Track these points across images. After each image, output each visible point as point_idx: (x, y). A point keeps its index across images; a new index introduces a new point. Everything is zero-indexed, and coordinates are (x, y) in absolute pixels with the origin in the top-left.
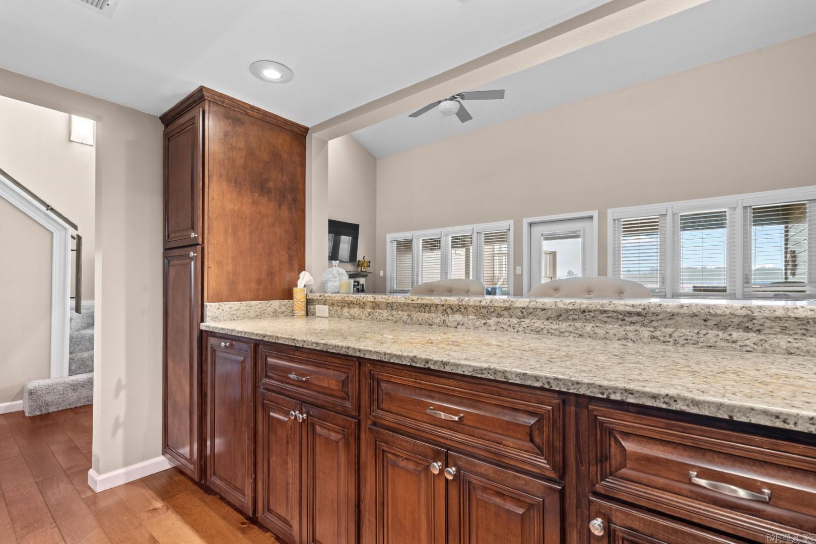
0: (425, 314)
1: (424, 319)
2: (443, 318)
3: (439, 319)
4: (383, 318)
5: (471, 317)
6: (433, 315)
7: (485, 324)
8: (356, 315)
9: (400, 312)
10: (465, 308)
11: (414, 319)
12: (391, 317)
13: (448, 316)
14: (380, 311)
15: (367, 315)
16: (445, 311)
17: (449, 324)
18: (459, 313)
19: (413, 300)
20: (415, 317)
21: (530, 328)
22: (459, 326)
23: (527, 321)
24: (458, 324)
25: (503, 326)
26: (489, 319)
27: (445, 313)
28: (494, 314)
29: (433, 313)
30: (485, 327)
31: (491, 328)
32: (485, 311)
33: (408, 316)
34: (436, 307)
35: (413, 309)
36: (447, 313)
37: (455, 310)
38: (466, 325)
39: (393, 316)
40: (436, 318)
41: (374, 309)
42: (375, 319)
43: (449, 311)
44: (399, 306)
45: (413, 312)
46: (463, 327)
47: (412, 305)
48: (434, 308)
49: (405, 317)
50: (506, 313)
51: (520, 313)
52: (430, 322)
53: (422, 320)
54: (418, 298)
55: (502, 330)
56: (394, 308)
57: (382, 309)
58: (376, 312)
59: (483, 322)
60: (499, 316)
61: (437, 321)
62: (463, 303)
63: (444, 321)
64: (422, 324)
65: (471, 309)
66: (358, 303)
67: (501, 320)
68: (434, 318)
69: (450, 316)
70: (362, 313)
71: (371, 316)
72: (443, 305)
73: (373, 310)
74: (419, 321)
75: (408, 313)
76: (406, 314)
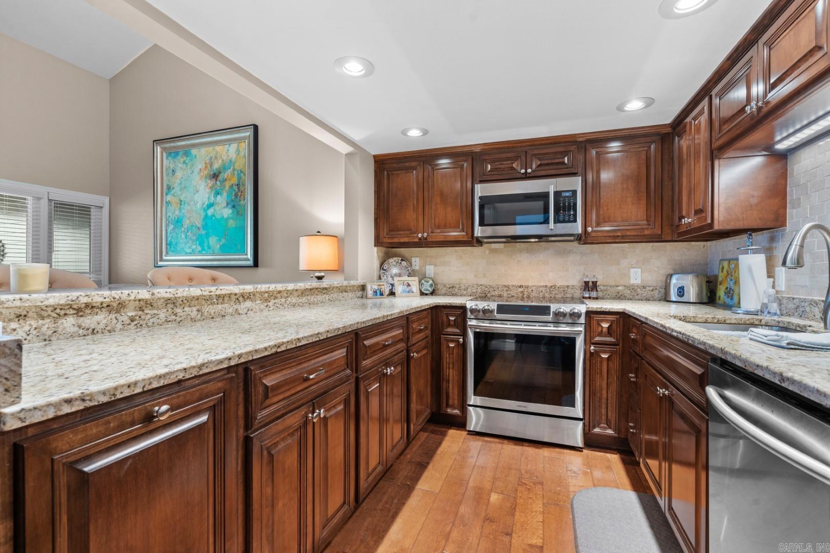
0: (218, 305)
1: (216, 311)
2: (235, 307)
3: (232, 308)
4: (159, 320)
5: (258, 302)
6: (226, 305)
7: (267, 306)
8: (102, 326)
9: (186, 309)
10: (254, 295)
11: (206, 314)
12: (173, 317)
13: (240, 304)
14: (155, 312)
15: (128, 322)
16: (238, 299)
17: (241, 312)
18: (248, 300)
19: (211, 292)
20: (206, 311)
21: (291, 304)
22: (249, 312)
23: (289, 299)
24: (248, 310)
25: (277, 305)
26: (270, 302)
27: (237, 301)
28: (272, 297)
29: (226, 303)
30: (267, 309)
31: (271, 309)
32: (266, 295)
33: (198, 311)
34: (230, 297)
35: (204, 302)
36: (240, 302)
37: (246, 297)
38: (254, 310)
39: (176, 315)
40: (228, 308)
41: (143, 311)
42: (144, 326)
43: (241, 299)
44: (186, 302)
45: (203, 305)
46: (252, 312)
47: (203, 297)
48: (228, 298)
49: (194, 314)
50: (279, 295)
51: (286, 295)
52: (223, 314)
53: (214, 312)
54: (217, 289)
55: (277, 308)
56: (178, 304)
57: (158, 309)
58: (147, 314)
59: (266, 304)
60: (276, 298)
61: (230, 311)
62: (258, 290)
63: (236, 310)
64: (215, 317)
65: (258, 295)
66: (105, 305)
67: (276, 301)
68: (227, 308)
69: (242, 304)
70: (114, 321)
71: (135, 323)
72: (236, 295)
73: (140, 313)
74: (210, 315)
75: (198, 307)
76: (194, 309)
